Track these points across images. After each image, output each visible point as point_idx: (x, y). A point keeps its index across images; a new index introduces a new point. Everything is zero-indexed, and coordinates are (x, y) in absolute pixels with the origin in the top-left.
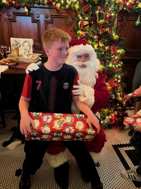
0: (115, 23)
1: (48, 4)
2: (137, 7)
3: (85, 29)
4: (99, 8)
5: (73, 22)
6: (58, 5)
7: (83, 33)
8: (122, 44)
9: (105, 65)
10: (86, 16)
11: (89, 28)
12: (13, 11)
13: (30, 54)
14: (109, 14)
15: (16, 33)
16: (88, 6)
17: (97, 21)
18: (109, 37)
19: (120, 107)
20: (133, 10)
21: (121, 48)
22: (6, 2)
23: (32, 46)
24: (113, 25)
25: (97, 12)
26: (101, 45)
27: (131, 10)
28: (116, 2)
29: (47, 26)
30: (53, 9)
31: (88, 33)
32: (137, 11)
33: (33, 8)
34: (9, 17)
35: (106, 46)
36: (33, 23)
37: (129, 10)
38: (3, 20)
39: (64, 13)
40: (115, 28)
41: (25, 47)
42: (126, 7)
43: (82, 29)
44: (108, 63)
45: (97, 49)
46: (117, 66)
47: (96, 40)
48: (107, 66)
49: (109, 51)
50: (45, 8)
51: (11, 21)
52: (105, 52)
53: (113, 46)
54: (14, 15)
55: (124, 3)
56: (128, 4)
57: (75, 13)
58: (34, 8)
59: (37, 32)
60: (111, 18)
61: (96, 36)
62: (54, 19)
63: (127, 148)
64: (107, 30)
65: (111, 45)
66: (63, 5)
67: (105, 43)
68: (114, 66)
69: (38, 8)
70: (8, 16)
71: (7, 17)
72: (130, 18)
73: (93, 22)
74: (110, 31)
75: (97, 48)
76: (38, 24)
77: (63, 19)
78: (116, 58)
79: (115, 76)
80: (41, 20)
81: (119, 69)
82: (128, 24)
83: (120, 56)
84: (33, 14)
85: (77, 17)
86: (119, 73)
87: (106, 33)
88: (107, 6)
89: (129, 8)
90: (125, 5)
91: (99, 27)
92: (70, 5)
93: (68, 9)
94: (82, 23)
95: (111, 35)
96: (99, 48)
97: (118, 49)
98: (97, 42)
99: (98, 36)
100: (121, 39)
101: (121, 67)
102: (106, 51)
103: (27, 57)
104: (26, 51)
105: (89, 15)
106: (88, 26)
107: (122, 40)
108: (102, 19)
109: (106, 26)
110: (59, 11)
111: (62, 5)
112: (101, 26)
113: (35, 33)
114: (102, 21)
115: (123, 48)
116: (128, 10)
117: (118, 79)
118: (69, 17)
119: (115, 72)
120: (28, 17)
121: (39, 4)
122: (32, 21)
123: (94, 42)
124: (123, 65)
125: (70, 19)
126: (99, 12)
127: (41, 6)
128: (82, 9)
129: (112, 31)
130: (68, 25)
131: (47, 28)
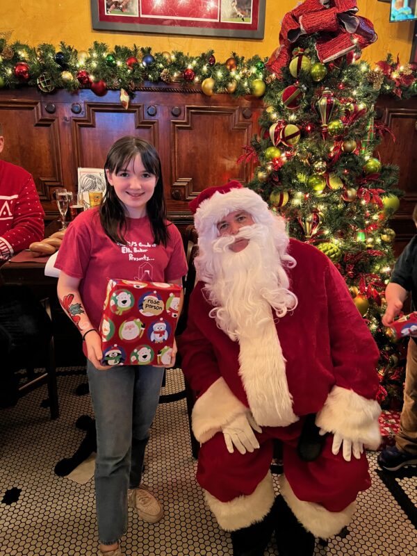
0: (369, 127)
1: (181, 81)
3: (290, 145)
4: (326, 90)
5: (247, 126)
6: (209, 84)
7: (283, 155)
8: (393, 183)
9: (345, 238)
10: (292, 112)
11: (301, 141)
12: (87, 100)
14: (352, 105)
15: (92, 155)
16: (297, 88)
17: (322, 123)
18: (357, 163)
19: (394, 357)
20: (410, 92)
21: (390, 192)
22: (72, 79)
24: (366, 134)
27: (406, 90)
29: (176, 137)
30: (195, 92)
31: (299, 155)
33: (141, 90)
34: (75, 115)
35: (348, 187)
36: (138, 130)
37: (399, 91)
38: (60, 124)
39: (224, 102)
40: (368, 140)
42: (390, 82)
43: (281, 144)
44: (354, 234)
45: (322, 196)
46: (378, 240)
47: (319, 171)
48: (352, 240)
49: (357, 199)
50: (169, 91)
51: (80, 126)
52: (346, 203)
53: (367, 188)
54: (91, 109)
55: (383, 75)
56: (395, 75)
58: (144, 91)
61: (321, 163)
62: (194, 119)
64: (349, 145)
65: (361, 185)
66: (221, 82)
67: (346, 179)
68: (370, 240)
69: (156, 91)
70: (73, 111)
71: (72, 114)
72: (402, 112)
73: (311, 126)
74: (357, 148)
75: (323, 193)
76: (152, 131)
77: (219, 117)
78: (375, 217)
79: (373, 268)
80: (160, 122)
81: (385, 247)
82: (397, 126)
83: (386, 214)
84: (139, 107)
85: (265, 113)
87: (348, 153)
88: (346, 84)
89: (400, 87)
90: (387, 79)
91: (329, 138)
92: (239, 84)
93: (235, 93)
94: (281, 129)
95: (360, 158)
96: (329, 194)
97: (381, 194)
98: (325, 178)
99: (327, 163)
100: (385, 169)
101: (388, 243)
102: (350, 201)
105: (298, 108)
106: (298, 138)
107: (390, 170)
108: (337, 118)
109: (347, 137)
110: (210, 96)
111: (218, 84)
112: (333, 135)
114: (335, 124)
115: (395, 193)
116: (397, 90)
117: (383, 276)
118: (234, 111)
119: (376, 256)
120: (127, 114)
121: (158, 81)
122: (136, 124)
123: (315, 179)
124: (394, 237)
125: (238, 117)
126: (328, 102)
127: (163, 86)
128: (281, 94)
129: (361, 148)
130: (232, 133)
131: (176, 142)
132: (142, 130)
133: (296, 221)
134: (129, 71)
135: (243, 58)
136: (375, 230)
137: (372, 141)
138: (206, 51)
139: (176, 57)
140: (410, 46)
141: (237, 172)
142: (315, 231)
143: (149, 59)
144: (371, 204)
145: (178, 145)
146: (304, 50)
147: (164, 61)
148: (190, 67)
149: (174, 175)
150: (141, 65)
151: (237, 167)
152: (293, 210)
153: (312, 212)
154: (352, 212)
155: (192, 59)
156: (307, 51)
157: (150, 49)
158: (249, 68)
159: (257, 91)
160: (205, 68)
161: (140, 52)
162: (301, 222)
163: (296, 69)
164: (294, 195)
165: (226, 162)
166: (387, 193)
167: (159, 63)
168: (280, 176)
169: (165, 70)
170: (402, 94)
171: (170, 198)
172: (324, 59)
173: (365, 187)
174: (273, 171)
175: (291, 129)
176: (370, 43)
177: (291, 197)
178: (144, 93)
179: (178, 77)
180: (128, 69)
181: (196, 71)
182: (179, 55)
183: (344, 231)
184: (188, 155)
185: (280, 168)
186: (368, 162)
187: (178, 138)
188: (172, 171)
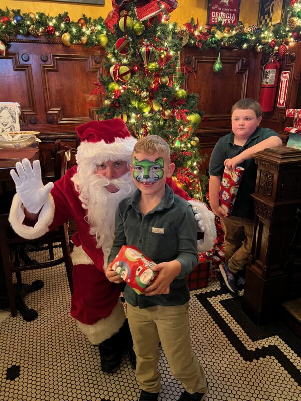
0: (177, 67)
1: (45, 34)
2: (213, 39)
3: (124, 80)
4: (146, 41)
5: (99, 68)
6: (67, 37)
7: (121, 88)
8: (193, 105)
10: (124, 57)
11: (132, 78)
13: (15, 132)
14: (165, 52)
16: (125, 39)
17: (144, 65)
18: (170, 93)
20: (207, 45)
21: (193, 112)
24: (174, 71)
25: (144, 49)
26: (156, 108)
27: (204, 43)
28: (176, 30)
29: (46, 77)
30: (57, 43)
31: (131, 87)
32: (215, 45)
33: (15, 42)
35: (165, 109)
36: (16, 72)
37: (200, 44)
39: (80, 52)
40: (177, 77)
41: (2, 119)
42: (194, 38)
43: (119, 80)
44: (172, 142)
45: (149, 115)
46: (189, 145)
47: (145, 98)
48: (172, 145)
49: (172, 118)
50: (37, 43)
52: (165, 120)
53: (177, 109)
55: (189, 33)
56: (196, 33)
57: (99, 51)
58: (17, 42)
59: (25, 88)
60: (170, 60)
61: (146, 92)
62: (59, 64)
63: (224, 297)
64: (164, 80)
65: (174, 108)
66: (76, 36)
67: (163, 103)
68: (183, 145)
69: (27, 42)
72: (204, 59)
73: (137, 66)
74: (170, 81)
75: (149, 113)
76: (27, 73)
77: (78, 62)
78: (186, 130)
79: (186, 164)
80: (32, 66)
81: (194, 150)
82: (202, 69)
83: (192, 127)
84: (15, 54)
85: (107, 58)
86: (193, 158)
87: (163, 85)
88: (159, 37)
89: (200, 41)
90: (192, 36)
91: (150, 75)
92: (89, 37)
93: (87, 43)
94: (117, 69)
95: (172, 88)
96: (153, 115)
97: (187, 113)
98: (149, 103)
99: (150, 93)
100: (191, 97)
101: (196, 147)
102: (167, 118)
103: (11, 139)
104: (5, 128)
105: (128, 54)
106: (129, 75)
107: (193, 97)
108: (154, 61)
109: (161, 74)
110: (69, 46)
111: (73, 37)
112: (152, 73)
113: (23, 92)
114: (153, 65)
115: (196, 112)
116: (198, 44)
117: (193, 168)
118: (88, 58)
119: (187, 156)
120: (6, 60)
121: (28, 34)
122: (14, 67)
123: (143, 104)
124: (198, 142)
125: (91, 63)
126: (147, 49)
127: (31, 38)
128: (115, 44)
129: (173, 82)
130: (88, 74)
131: (47, 81)
132: (18, 72)
133: (134, 134)
134: (3, 26)
135: (90, 18)
136: (186, 138)
137: (180, 77)
138: (62, 12)
139: (39, 16)
140: (206, 12)
141: (95, 103)
143: (19, 18)
145: (48, 83)
146: (128, 11)
147: (31, 19)
148: (51, 24)
149: (47, 106)
150: (13, 22)
151: (94, 100)
152: (131, 126)
153: (143, 127)
155: (52, 18)
156: (130, 13)
157: (19, 11)
158: (95, 26)
159: (102, 43)
160: (63, 25)
161: (11, 13)
162: (136, 135)
163: (123, 25)
166: (191, 112)
167: (26, 20)
168: (120, 103)
169: (32, 26)
170: (202, 46)
171: (46, 123)
172: (141, 18)
174: (115, 99)
175: (124, 69)
176: (174, 8)
177: (129, 117)
178: (18, 43)
179: (42, 32)
180: (3, 25)
181: (56, 27)
182: (41, 15)
184: (56, 90)
185: (119, 97)
187: (48, 78)
188: (45, 103)
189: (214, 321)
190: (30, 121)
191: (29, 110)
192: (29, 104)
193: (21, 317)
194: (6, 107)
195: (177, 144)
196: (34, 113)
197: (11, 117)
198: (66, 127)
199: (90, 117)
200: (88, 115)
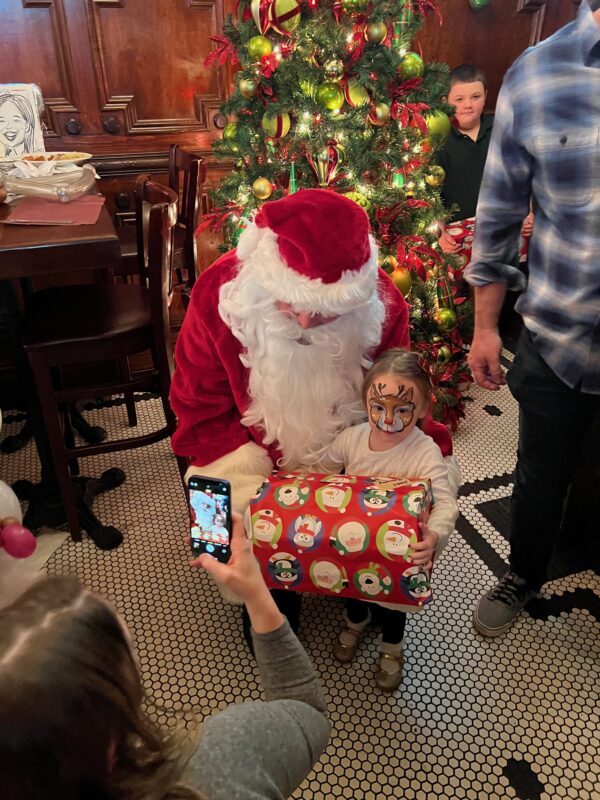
3: (286, 32)
7: (277, 49)
8: (441, 92)
9: (376, 184)
11: (302, 25)
13: (39, 155)
18: (388, 61)
21: (437, 108)
23: (36, 115)
24: (399, 12)
29: (97, 22)
31: (300, 49)
35: (376, 101)
36: (28, 10)
40: (403, 23)
41: (5, 124)
43: (271, 31)
45: (341, 117)
46: (422, 185)
47: (333, 76)
48: (386, 185)
49: (391, 121)
52: (375, 128)
53: (403, 101)
59: (51, 49)
61: (335, 62)
63: (484, 496)
64: (375, 31)
65: (395, 98)
67: (373, 88)
68: (411, 185)
74: (388, 35)
75: (341, 112)
76: (54, 12)
79: (416, 226)
81: (431, 194)
83: (431, 143)
87: (374, 45)
91: (344, 18)
94: (269, 4)
95: (393, 53)
96: (349, 115)
97: (424, 112)
98: (342, 88)
99: (343, 62)
100: (430, 71)
101: (436, 188)
102: (380, 124)
104: (11, 144)
106: (297, 18)
107: (436, 72)
109: (371, 16)
112: (350, 14)
113: (46, 58)
115: (443, 110)
117: (429, 237)
119: (419, 209)
123: (327, 89)
124: (443, 177)
129: (393, 36)
130: (191, 14)
131: (98, 31)
132: (35, 10)
133: (305, 160)
136: (416, 169)
137: (409, 23)
141: (206, 83)
142: (333, 175)
144: (411, 128)
145: (102, 35)
149: (102, 91)
151: (205, 75)
152: (299, 142)
153: (326, 145)
154: (384, 142)
162: (311, 161)
164: (297, 118)
165: (187, 65)
166: (433, 109)
168: (275, 87)
171: (101, 131)
173: (401, 102)
174: (263, 79)
175: (285, 4)
177: (294, 121)
183: (375, 173)
184: (121, 54)
185: (273, 73)
186: (404, 59)
187: (100, 23)
188: (97, 85)
189: (467, 543)
190: (66, 127)
191: (61, 101)
192: (63, 87)
193: (91, 541)
194: (10, 96)
195: (398, 182)
196: (75, 109)
197: (23, 120)
198: (145, 141)
199: (197, 116)
200: (193, 112)
